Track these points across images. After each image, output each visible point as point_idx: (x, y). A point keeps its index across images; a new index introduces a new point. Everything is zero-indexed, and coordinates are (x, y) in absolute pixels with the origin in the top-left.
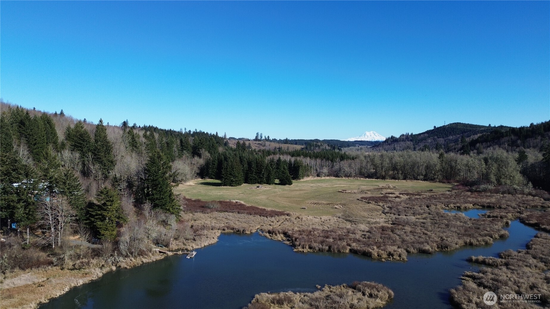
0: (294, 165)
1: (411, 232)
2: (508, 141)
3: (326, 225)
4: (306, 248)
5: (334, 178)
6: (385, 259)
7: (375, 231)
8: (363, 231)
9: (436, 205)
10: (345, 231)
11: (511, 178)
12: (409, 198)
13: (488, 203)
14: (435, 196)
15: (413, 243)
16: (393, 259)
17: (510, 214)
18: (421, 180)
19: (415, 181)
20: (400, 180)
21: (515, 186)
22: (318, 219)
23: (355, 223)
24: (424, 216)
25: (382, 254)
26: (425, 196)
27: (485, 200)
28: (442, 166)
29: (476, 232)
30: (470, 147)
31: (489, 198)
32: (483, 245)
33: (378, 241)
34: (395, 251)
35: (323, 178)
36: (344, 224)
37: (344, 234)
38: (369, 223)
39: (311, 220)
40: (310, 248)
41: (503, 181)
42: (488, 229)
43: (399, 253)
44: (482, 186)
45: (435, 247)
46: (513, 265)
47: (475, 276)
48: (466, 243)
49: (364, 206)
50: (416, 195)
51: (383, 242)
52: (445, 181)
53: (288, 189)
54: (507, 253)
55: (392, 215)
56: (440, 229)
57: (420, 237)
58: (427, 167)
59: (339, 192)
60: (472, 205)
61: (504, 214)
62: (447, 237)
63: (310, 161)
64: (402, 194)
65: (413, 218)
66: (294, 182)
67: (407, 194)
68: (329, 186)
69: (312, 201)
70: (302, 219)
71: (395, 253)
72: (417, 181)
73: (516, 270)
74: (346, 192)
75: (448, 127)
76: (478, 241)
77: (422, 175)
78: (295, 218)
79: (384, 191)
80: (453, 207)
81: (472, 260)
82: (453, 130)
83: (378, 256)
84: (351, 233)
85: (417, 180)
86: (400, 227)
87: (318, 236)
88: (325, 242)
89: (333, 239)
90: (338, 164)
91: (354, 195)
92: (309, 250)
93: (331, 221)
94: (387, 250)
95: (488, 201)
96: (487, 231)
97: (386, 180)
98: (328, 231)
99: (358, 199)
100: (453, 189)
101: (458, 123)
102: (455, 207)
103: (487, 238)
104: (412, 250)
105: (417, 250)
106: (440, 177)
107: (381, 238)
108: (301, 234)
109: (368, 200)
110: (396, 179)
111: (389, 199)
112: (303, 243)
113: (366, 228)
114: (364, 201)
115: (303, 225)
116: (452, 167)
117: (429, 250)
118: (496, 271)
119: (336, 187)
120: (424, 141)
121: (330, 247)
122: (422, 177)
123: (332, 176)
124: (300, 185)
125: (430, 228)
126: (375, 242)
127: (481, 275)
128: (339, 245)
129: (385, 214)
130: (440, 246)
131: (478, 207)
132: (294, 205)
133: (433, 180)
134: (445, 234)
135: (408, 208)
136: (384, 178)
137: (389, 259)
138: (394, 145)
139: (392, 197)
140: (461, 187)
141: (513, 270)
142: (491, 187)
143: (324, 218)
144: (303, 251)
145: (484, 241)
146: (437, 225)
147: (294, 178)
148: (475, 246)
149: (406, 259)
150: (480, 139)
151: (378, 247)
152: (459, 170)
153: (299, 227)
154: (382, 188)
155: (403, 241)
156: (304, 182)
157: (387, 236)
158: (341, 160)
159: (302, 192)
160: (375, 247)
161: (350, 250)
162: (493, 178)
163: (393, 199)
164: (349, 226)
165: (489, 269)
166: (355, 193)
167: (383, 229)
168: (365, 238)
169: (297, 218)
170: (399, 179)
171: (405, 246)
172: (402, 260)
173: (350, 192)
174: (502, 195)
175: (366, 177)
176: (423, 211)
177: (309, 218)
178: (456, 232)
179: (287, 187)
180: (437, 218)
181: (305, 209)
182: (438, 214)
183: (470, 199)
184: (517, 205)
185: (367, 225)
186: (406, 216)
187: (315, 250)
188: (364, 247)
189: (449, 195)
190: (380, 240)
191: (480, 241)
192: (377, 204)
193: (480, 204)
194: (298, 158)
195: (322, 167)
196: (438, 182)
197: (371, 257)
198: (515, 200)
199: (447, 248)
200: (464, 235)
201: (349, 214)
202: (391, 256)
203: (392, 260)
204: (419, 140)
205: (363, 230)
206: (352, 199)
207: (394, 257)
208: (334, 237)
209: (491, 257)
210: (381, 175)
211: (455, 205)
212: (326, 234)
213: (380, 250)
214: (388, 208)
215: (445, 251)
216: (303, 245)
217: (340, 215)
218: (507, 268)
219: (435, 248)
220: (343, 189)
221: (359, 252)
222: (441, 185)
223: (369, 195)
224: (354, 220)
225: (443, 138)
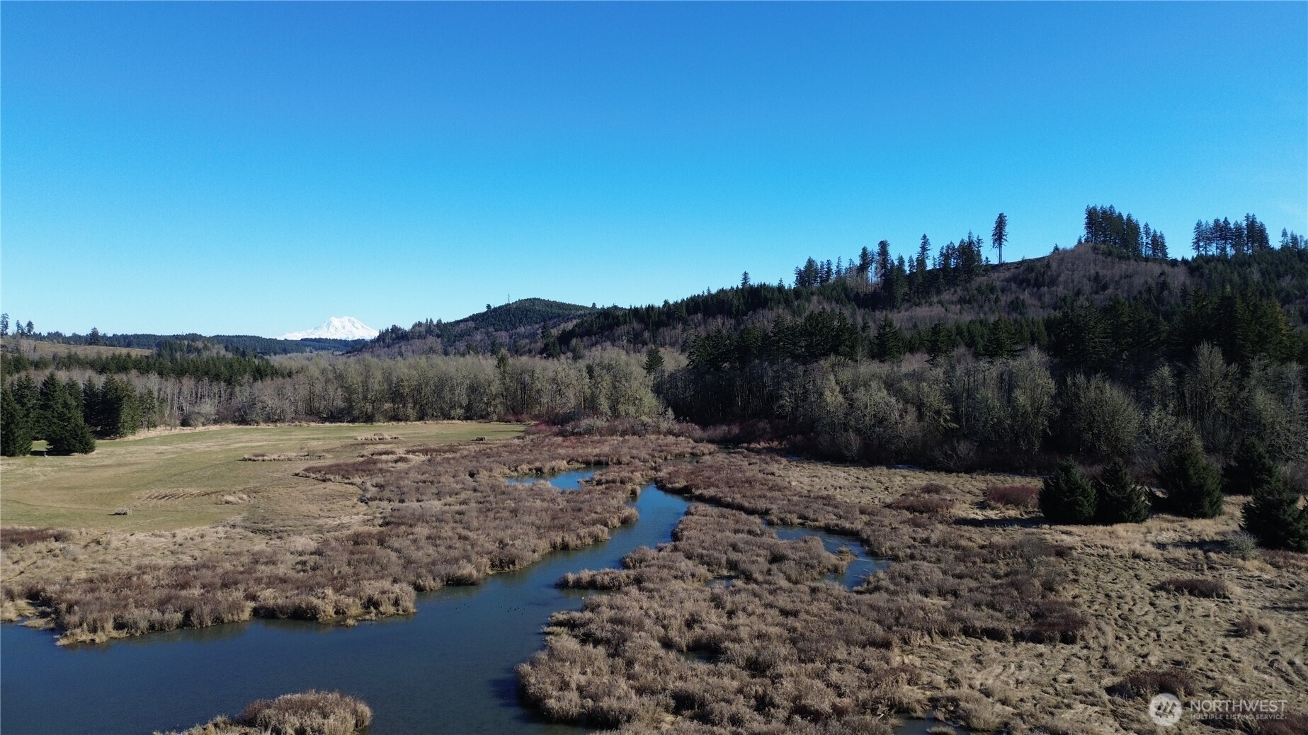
0: (105, 394)
1: (428, 538)
2: (628, 333)
3: (187, 551)
4: (103, 628)
5: (233, 426)
6: (355, 618)
7: (332, 549)
8: (301, 554)
9: (491, 470)
10: (246, 559)
11: (637, 402)
12: (429, 461)
13: (596, 456)
14: (488, 450)
15: (434, 563)
16: (376, 615)
17: (638, 474)
18: (458, 419)
19: (445, 422)
20: (409, 423)
21: (644, 418)
22: (163, 539)
23: (280, 534)
24: (463, 496)
25: (348, 606)
26: (465, 453)
27: (590, 450)
28: (504, 384)
29: (574, 519)
30: (560, 346)
31: (598, 445)
32: (589, 544)
33: (340, 572)
34: (383, 592)
35: (200, 429)
36: (245, 542)
37: (242, 569)
38: (320, 530)
39: (141, 544)
40: (119, 626)
41: (622, 408)
42: (599, 509)
43: (395, 595)
44: (585, 423)
45: (485, 566)
46: (650, 580)
47: (574, 621)
48: (554, 546)
49: (311, 490)
50: (445, 452)
51: (355, 574)
52: (511, 417)
53: (79, 464)
54: (637, 556)
55: (385, 503)
56: (498, 522)
57: (450, 547)
58: (473, 389)
59: (245, 460)
60: (565, 462)
61: (627, 474)
62: (514, 538)
63: (160, 384)
64: (414, 452)
65: (436, 505)
66: (101, 444)
67: (425, 452)
68: (216, 449)
69: (155, 492)
70: (108, 543)
71: (385, 596)
72: (450, 422)
73: (658, 591)
74: (266, 458)
75: (516, 308)
76: (579, 537)
77: (461, 407)
78: (83, 544)
79: (368, 450)
80: (528, 471)
81: (568, 582)
82: (526, 315)
83: (336, 613)
84: (262, 564)
85: (449, 419)
86: (403, 528)
87: (155, 588)
88: (173, 601)
89: (204, 586)
90: (248, 389)
91: (286, 465)
92: (115, 634)
93: (206, 539)
94: (362, 594)
95: (597, 451)
96: (596, 513)
97: (375, 424)
98: (188, 568)
99: (297, 475)
100: (527, 433)
101: (535, 299)
102: (530, 470)
103: (598, 529)
104: (429, 582)
105: (442, 581)
106: (500, 408)
107: (349, 564)
108: (92, 590)
109: (323, 475)
110: (400, 420)
111: (379, 465)
112: (95, 615)
113: (312, 543)
114: (314, 476)
115: (110, 563)
116: (524, 387)
117: (471, 575)
118: (618, 599)
119: (236, 450)
120: (467, 337)
121: (187, 614)
122: (460, 411)
123: (227, 422)
124: (121, 450)
125: (475, 524)
126: (330, 575)
127: (588, 615)
128: (220, 602)
129: (366, 503)
130: (498, 563)
131: (577, 465)
132: (90, 507)
133: (484, 417)
134: (509, 532)
135: (425, 482)
136: (369, 419)
137: (367, 617)
138: (400, 347)
139: (387, 462)
140: (543, 427)
141: (651, 591)
142: (600, 423)
143: (182, 533)
144: (93, 640)
145: (590, 535)
146: (491, 515)
147: (102, 435)
148: (574, 549)
149: (412, 610)
150: (577, 329)
151: (338, 590)
152: (538, 391)
153: (93, 569)
154: (363, 444)
155: (409, 562)
156: (136, 442)
157: (365, 556)
158: (255, 380)
159: (122, 470)
160: (329, 591)
161: (255, 611)
162: (604, 405)
163: (390, 464)
164: (260, 544)
165: (605, 598)
166: (289, 460)
167: (357, 540)
168: (304, 571)
169: (92, 545)
170: (407, 419)
171: (411, 575)
172: (401, 612)
173: (276, 457)
174: (621, 439)
175: (324, 420)
176: (460, 486)
177: (133, 539)
178: (533, 524)
179: (75, 459)
180: (492, 499)
181: (125, 514)
182: (493, 488)
183: (562, 451)
184: (649, 455)
185: (314, 536)
186: (418, 501)
187: (138, 628)
188: (298, 595)
189: (518, 445)
190: (346, 569)
191: (584, 537)
192: (347, 481)
193: (580, 460)
194: (119, 378)
195: (198, 398)
196: (497, 421)
197: (317, 619)
198: (645, 446)
199: (513, 563)
200: (550, 528)
201: (267, 515)
202: (372, 608)
203: (374, 618)
204: (455, 336)
205: (300, 549)
206: (280, 475)
207: (381, 609)
208: (207, 581)
209: (607, 570)
210: (362, 412)
211: (530, 467)
212: (182, 577)
213: (343, 597)
214: (374, 489)
215: (509, 572)
216: (95, 621)
217: (238, 519)
218: (640, 589)
219: (485, 570)
220: (258, 452)
221: (281, 612)
222: (503, 426)
223: (329, 460)
224: (278, 529)
225: (507, 330)
